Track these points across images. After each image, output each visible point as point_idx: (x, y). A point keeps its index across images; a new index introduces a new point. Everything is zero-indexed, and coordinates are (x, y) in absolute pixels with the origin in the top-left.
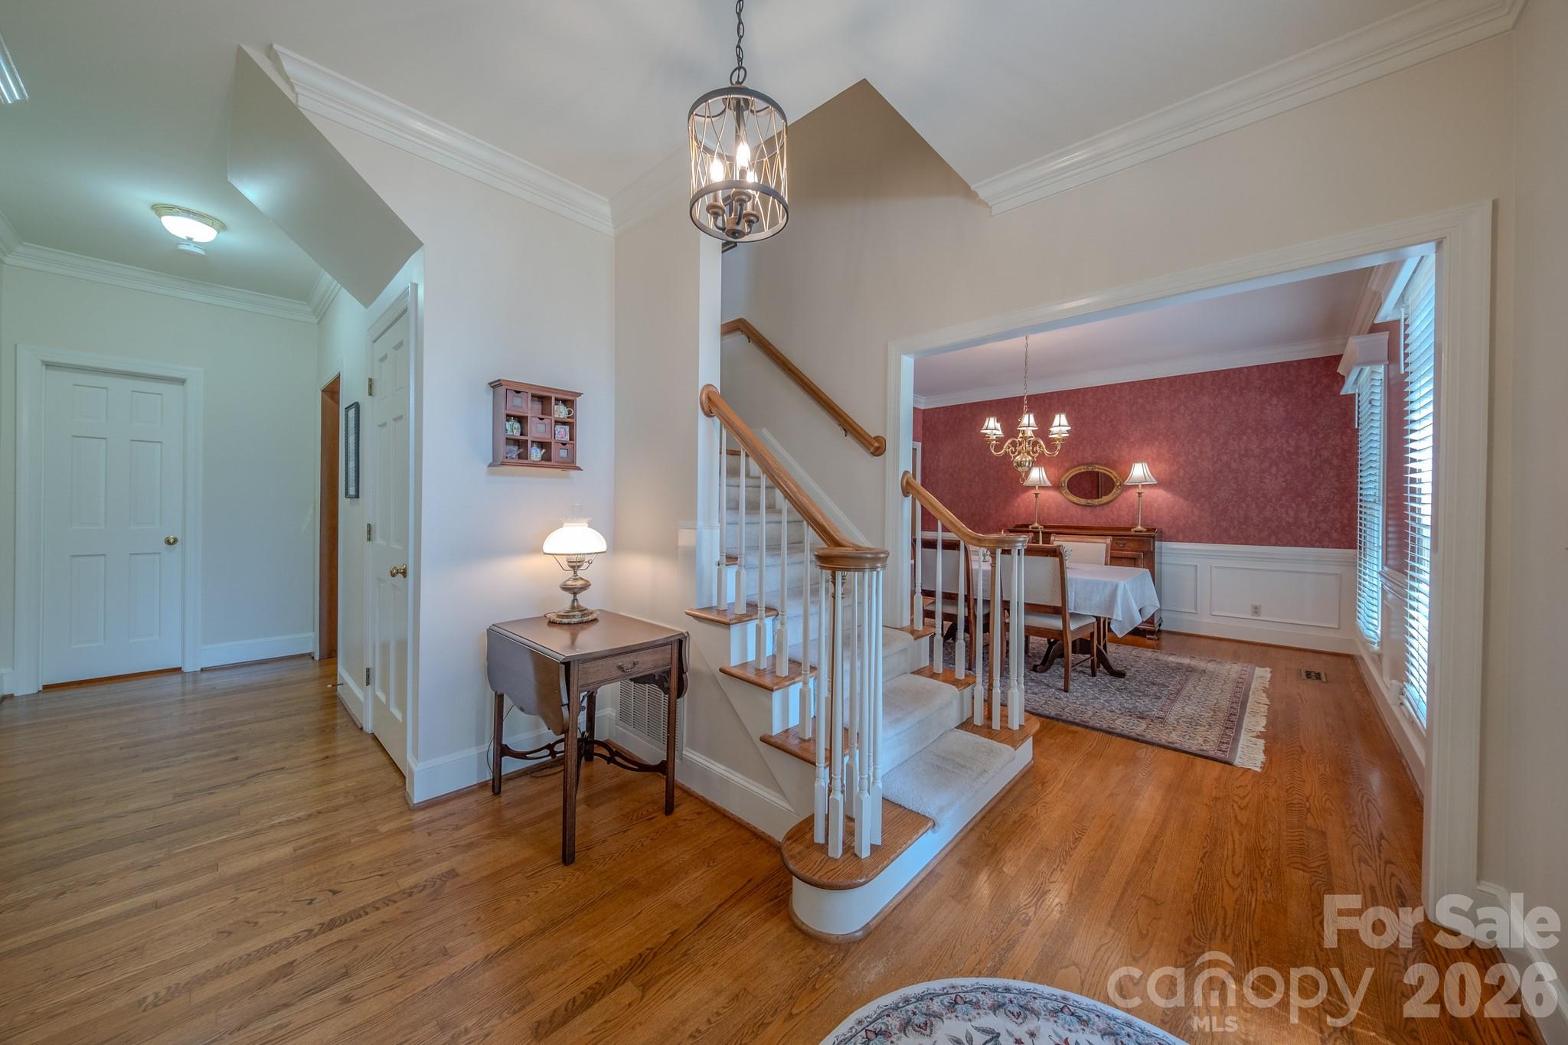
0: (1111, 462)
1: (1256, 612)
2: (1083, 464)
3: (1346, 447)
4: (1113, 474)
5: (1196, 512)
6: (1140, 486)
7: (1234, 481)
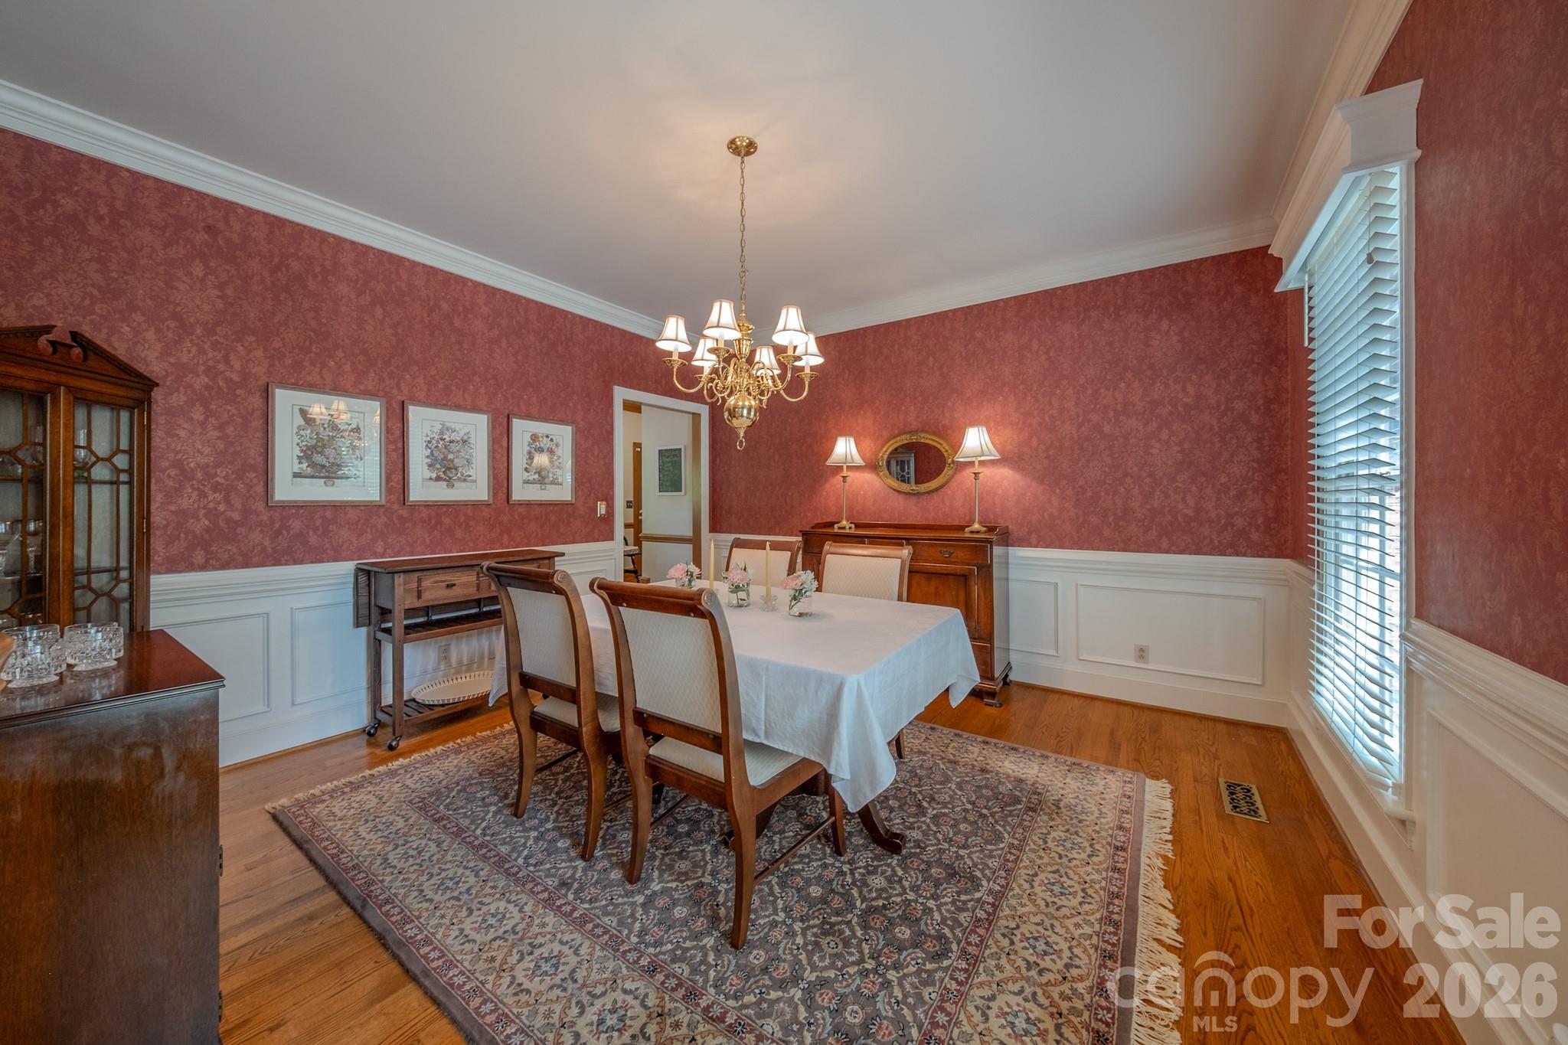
0: (941, 428)
1: (1142, 657)
2: (905, 433)
3: (1271, 395)
4: (944, 446)
5: (1055, 503)
6: (977, 464)
7: (1107, 452)
